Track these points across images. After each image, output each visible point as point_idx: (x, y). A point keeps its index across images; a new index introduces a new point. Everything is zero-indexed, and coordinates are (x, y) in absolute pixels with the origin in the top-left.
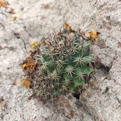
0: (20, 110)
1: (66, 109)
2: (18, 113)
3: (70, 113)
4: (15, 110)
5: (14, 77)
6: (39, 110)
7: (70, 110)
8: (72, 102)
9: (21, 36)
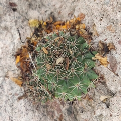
0: (10, 111)
1: (56, 112)
2: (7, 113)
3: (59, 117)
4: (5, 110)
5: (6, 68)
6: (27, 114)
7: (60, 114)
8: (64, 108)
9: (18, 8)
